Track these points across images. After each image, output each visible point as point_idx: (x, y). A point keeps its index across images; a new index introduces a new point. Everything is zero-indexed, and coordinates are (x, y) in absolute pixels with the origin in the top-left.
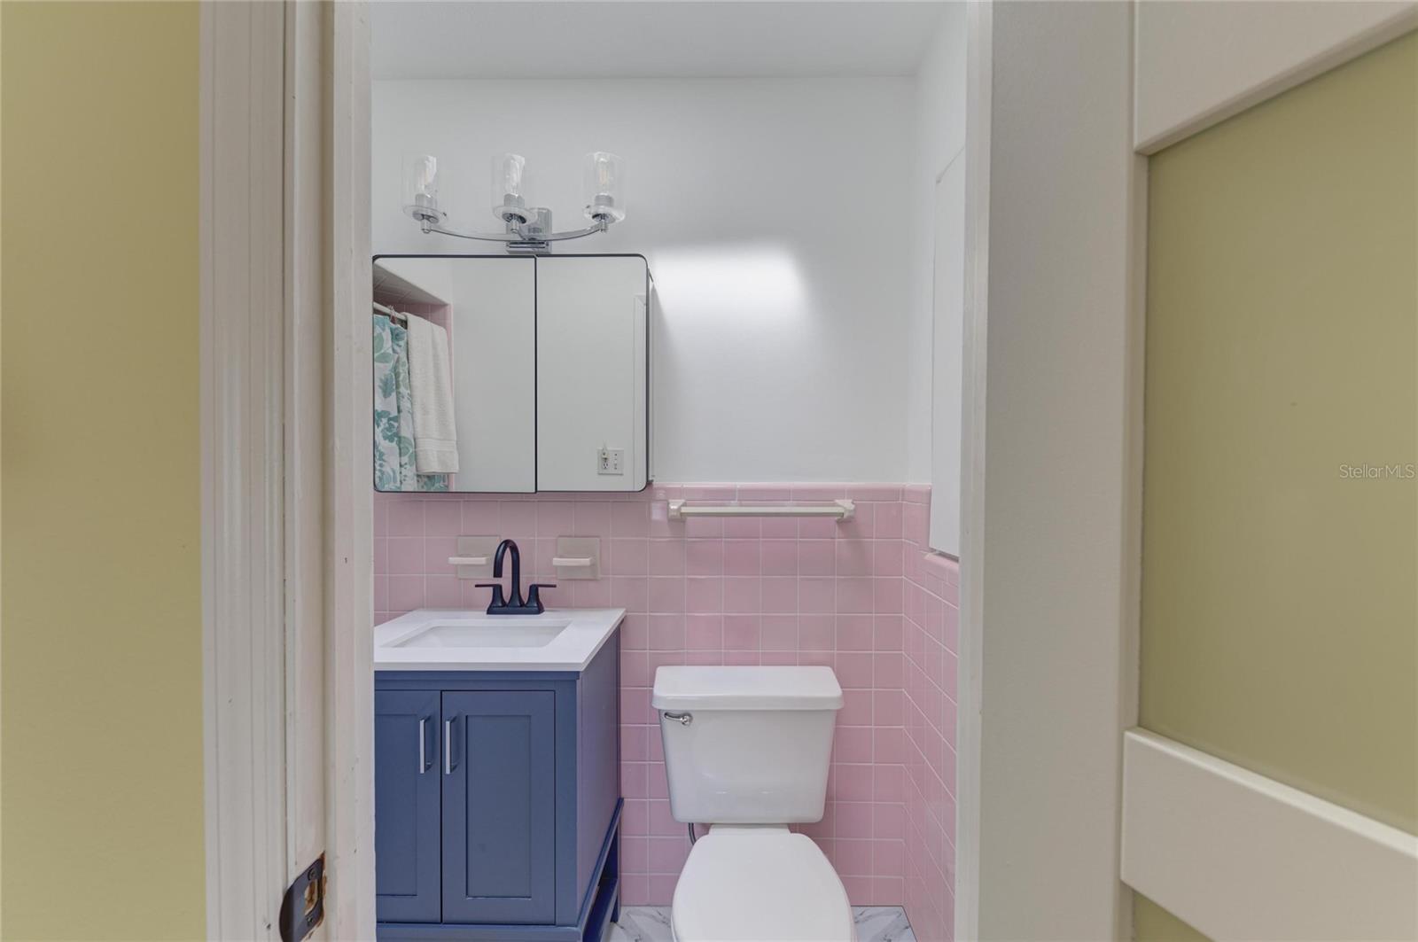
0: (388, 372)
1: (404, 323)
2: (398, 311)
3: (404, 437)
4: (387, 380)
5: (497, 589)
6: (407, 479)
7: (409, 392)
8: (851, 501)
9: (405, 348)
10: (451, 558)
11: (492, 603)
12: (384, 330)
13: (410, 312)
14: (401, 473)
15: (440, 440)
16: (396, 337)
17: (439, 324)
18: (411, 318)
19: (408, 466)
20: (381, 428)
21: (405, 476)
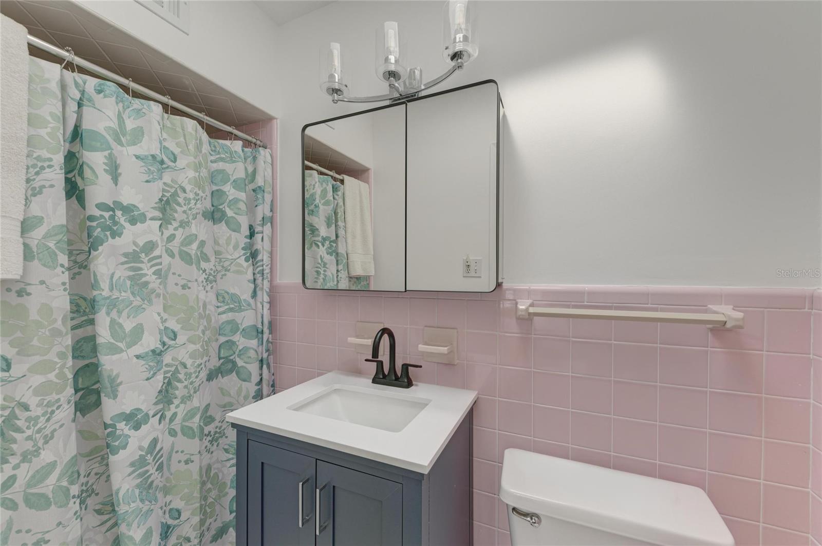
0: (330, 212)
1: (342, 182)
2: (339, 174)
3: (340, 253)
4: (329, 216)
5: (380, 364)
6: (342, 279)
7: (344, 224)
8: (732, 307)
9: (342, 197)
10: (349, 338)
11: (375, 375)
12: (327, 185)
13: (346, 175)
14: (338, 276)
15: (364, 254)
16: (335, 189)
17: (365, 182)
18: (347, 178)
19: (342, 271)
20: (325, 247)
21: (341, 278)
